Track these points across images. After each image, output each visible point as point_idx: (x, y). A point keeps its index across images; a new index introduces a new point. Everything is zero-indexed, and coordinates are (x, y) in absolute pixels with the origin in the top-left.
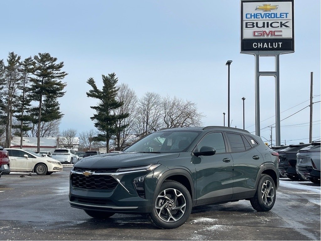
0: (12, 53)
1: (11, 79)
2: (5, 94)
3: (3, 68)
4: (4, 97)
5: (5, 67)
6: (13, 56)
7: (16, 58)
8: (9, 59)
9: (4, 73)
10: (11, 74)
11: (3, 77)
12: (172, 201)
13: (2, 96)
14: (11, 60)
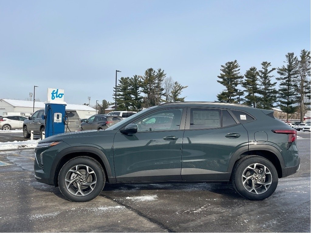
0: (304, 50)
1: (303, 69)
2: (299, 81)
3: (297, 62)
4: (299, 83)
5: (299, 62)
6: (304, 52)
7: (306, 54)
8: (301, 55)
9: (297, 66)
10: (303, 66)
11: (297, 69)
12: (84, 177)
13: (297, 83)
14: (303, 56)
